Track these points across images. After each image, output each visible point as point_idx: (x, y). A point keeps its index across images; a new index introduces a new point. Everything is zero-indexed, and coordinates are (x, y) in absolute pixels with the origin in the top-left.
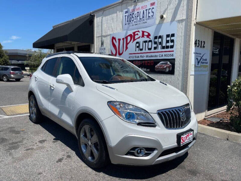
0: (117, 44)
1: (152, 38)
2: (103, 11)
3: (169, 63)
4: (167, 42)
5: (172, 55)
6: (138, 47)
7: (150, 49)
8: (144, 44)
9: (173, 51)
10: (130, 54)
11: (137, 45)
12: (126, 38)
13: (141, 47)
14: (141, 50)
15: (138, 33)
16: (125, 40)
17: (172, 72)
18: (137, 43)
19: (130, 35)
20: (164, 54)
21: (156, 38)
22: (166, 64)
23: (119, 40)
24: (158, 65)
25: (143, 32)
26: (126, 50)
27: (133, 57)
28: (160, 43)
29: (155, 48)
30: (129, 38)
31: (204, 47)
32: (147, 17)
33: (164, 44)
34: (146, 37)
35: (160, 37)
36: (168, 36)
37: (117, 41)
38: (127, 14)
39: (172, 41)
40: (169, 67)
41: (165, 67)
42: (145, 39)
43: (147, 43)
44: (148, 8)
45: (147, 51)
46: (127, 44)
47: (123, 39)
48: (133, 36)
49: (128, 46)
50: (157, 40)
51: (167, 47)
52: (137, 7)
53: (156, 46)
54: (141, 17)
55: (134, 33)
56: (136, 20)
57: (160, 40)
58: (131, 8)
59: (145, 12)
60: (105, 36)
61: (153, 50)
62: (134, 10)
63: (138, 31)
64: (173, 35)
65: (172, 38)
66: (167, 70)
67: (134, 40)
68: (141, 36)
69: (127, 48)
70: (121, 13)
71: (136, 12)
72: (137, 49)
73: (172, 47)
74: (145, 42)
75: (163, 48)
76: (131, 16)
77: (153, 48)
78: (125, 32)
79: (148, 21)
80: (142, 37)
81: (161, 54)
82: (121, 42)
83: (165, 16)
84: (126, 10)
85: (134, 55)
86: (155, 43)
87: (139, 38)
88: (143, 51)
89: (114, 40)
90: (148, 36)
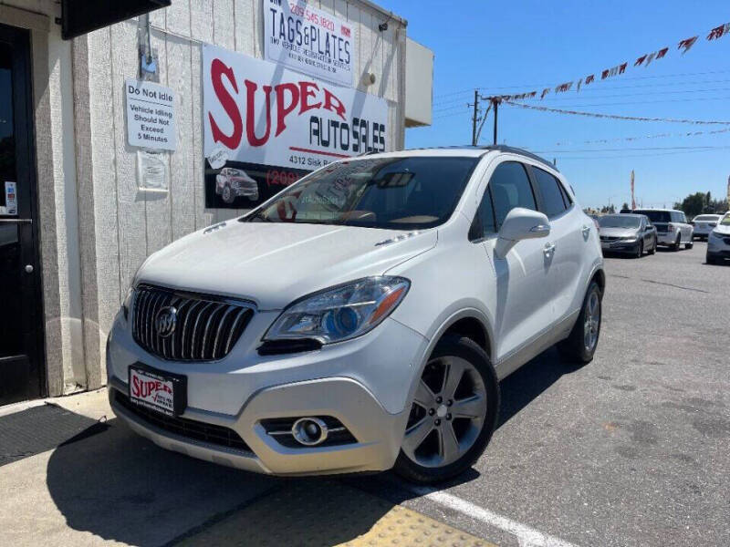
0: (241, 100)
1: (348, 118)
4: (375, 139)
6: (316, 132)
7: (345, 147)
8: (332, 129)
10: (291, 148)
11: (315, 126)
13: (325, 138)
14: (326, 144)
15: (314, 89)
16: (274, 94)
18: (314, 119)
19: (292, 88)
21: (356, 121)
26: (278, 133)
27: (302, 160)
28: (365, 139)
29: (356, 148)
30: (288, 94)
32: (337, 59)
33: (370, 143)
34: (335, 111)
35: (364, 124)
36: (376, 126)
37: (243, 89)
39: (382, 141)
42: (334, 116)
43: (338, 130)
44: (336, 35)
45: (339, 150)
46: (282, 113)
47: (267, 89)
48: (301, 93)
49: (287, 119)
50: (357, 129)
52: (309, 9)
53: (356, 142)
54: (323, 49)
55: (304, 85)
56: (308, 48)
57: (364, 131)
59: (331, 39)
61: (351, 152)
63: (314, 85)
65: (382, 134)
67: (305, 108)
68: (323, 104)
69: (281, 127)
72: (315, 138)
74: (335, 124)
76: (292, 26)
77: (351, 147)
78: (273, 66)
80: (325, 107)
82: (260, 96)
85: (308, 155)
86: (356, 135)
87: (318, 106)
88: (330, 149)
89: (224, 78)
90: (341, 110)
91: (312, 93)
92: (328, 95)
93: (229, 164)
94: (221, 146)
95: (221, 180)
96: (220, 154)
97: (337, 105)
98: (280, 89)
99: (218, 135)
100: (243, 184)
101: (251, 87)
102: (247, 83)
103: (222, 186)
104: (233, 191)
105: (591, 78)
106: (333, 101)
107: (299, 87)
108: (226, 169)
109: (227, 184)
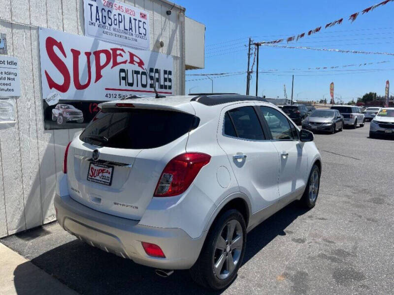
0: (69, 62)
1: (146, 68)
4: (166, 80)
6: (124, 78)
7: (144, 86)
8: (135, 75)
9: (171, 93)
10: (106, 89)
11: (123, 75)
13: (130, 81)
14: (131, 84)
15: (122, 53)
16: (93, 57)
18: (122, 71)
19: (106, 53)
21: (151, 70)
26: (97, 80)
27: (114, 96)
28: (158, 80)
29: (152, 86)
30: (103, 57)
32: (137, 33)
33: (162, 83)
34: (137, 65)
35: (157, 71)
36: (165, 72)
37: (70, 56)
39: (170, 80)
42: (136, 67)
43: (139, 76)
45: (140, 88)
46: (99, 68)
47: (88, 54)
48: (112, 56)
49: (103, 72)
50: (153, 74)
51: (165, 87)
52: (117, 3)
53: (152, 82)
55: (115, 50)
56: (117, 27)
59: (133, 21)
62: (110, 4)
63: (122, 50)
64: (170, 73)
65: (170, 76)
67: (115, 64)
68: (129, 61)
69: (99, 77)
71: (115, 12)
72: (123, 82)
73: (170, 87)
74: (137, 73)
77: (148, 86)
80: (129, 63)
82: (82, 59)
85: (118, 92)
86: (152, 78)
87: (125, 62)
88: (134, 87)
89: (56, 49)
90: (141, 64)
91: (121, 55)
92: (132, 55)
93: (62, 102)
94: (54, 91)
95: (55, 112)
96: (54, 96)
97: (139, 61)
98: (97, 54)
99: (52, 84)
100: (72, 113)
101: (76, 53)
102: (73, 51)
103: (57, 116)
104: (64, 118)
105: (303, 35)
106: (135, 59)
107: (111, 52)
108: (60, 105)
109: (60, 114)
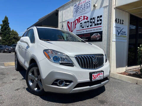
0: (70, 26)
1: (89, 19)
2: (63, 7)
3: (99, 34)
4: (98, 21)
5: (101, 29)
6: (81, 26)
9: (101, 26)
10: (77, 31)
11: (81, 25)
12: (75, 21)
13: (83, 26)
14: (83, 27)
17: (101, 40)
18: (81, 23)
19: (77, 20)
20: (96, 28)
21: (91, 19)
22: (97, 35)
23: (71, 23)
24: (93, 36)
25: (84, 17)
27: (78, 33)
28: (94, 22)
29: (91, 26)
31: (122, 24)
32: (86, 8)
33: (96, 23)
35: (94, 18)
36: (98, 17)
37: (70, 24)
38: (75, 7)
39: (101, 20)
40: (99, 37)
41: (97, 37)
42: (86, 20)
43: (86, 23)
44: (87, 2)
45: (86, 28)
47: (73, 22)
49: (76, 26)
50: (92, 21)
51: (98, 24)
52: (81, 2)
53: (91, 24)
54: (83, 8)
55: (79, 18)
56: (80, 10)
57: (94, 20)
58: (77, 3)
60: (64, 22)
61: (89, 27)
62: (79, 4)
64: (101, 16)
65: (101, 18)
66: (98, 39)
67: (79, 22)
69: (75, 27)
70: (72, 7)
71: (80, 5)
73: (101, 24)
74: (85, 22)
75: (95, 25)
76: (77, 8)
78: (74, 18)
79: (87, 10)
81: (94, 29)
83: (96, 5)
84: (75, 5)
85: (79, 31)
86: (91, 22)
87: (82, 20)
89: (68, 24)
91: (81, 18)
97: (86, 18)
